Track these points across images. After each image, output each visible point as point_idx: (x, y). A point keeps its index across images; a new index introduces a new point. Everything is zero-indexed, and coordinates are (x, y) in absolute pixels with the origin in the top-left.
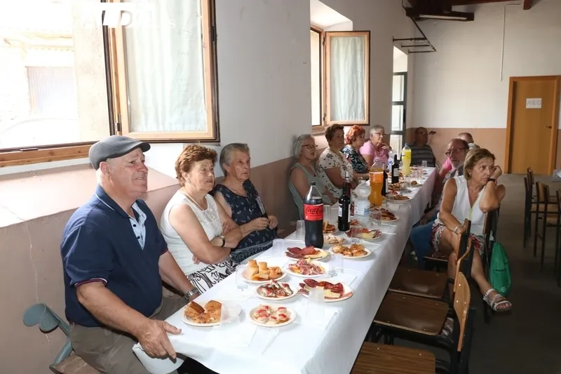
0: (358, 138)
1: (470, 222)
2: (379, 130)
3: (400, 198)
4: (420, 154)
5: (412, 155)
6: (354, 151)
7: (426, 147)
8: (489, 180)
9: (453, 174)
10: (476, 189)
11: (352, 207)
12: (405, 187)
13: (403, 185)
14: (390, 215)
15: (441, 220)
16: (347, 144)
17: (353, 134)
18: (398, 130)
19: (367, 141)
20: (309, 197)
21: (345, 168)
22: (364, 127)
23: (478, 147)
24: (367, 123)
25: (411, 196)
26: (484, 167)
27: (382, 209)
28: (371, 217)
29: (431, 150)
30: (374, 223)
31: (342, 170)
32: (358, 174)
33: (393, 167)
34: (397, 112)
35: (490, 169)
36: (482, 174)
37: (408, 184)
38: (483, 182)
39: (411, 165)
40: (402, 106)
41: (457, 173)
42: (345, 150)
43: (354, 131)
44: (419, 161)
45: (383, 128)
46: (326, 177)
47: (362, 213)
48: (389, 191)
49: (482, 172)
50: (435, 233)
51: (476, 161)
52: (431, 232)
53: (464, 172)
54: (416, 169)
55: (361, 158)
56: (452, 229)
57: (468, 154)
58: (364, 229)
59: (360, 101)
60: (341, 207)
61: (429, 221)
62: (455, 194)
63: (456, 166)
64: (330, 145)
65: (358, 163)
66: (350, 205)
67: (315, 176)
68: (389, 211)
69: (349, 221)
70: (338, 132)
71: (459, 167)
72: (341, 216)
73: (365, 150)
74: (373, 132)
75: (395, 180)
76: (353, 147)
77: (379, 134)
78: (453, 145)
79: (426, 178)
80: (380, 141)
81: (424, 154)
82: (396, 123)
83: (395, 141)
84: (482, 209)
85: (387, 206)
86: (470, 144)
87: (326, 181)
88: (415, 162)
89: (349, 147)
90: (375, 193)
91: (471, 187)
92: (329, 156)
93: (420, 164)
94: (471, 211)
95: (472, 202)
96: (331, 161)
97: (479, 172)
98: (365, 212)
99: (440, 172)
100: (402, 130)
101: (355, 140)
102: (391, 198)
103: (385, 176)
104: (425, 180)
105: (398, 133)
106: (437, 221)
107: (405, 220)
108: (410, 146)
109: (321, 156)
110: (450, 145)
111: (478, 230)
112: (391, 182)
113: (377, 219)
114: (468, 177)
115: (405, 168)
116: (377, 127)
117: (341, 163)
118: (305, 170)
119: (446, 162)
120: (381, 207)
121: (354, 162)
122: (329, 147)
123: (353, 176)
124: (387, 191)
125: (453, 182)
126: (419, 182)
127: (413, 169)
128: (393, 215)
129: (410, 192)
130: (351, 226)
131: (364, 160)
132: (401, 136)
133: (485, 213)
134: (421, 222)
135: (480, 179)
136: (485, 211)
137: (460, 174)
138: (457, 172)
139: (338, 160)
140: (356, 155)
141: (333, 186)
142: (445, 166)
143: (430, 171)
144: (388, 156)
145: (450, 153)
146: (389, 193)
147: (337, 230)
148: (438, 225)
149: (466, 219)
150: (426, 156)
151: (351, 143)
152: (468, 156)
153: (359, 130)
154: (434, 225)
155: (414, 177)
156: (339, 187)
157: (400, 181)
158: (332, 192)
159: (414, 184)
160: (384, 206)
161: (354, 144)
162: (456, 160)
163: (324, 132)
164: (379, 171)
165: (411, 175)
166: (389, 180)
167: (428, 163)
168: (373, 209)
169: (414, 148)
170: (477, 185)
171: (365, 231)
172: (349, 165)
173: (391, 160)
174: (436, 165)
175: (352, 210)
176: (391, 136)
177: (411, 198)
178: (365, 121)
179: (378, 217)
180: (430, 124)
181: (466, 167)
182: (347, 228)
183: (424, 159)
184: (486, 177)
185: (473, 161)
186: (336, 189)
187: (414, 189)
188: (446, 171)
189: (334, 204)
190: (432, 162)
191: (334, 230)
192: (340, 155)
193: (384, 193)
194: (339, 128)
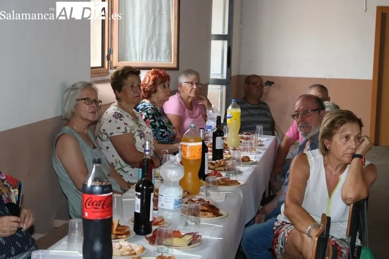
0: (160, 89)
1: (329, 219)
2: (192, 77)
3: (227, 182)
4: (253, 115)
5: (242, 116)
6: (154, 109)
7: (261, 105)
8: (354, 156)
9: (302, 147)
10: (336, 169)
11: (156, 196)
12: (233, 165)
13: (230, 163)
14: (213, 210)
15: (287, 215)
16: (144, 98)
17: (151, 83)
18: (219, 77)
19: (173, 93)
20: (90, 183)
21: (142, 135)
22: (168, 72)
23: (337, 107)
24: (175, 66)
25: (242, 179)
26: (347, 137)
27: (200, 200)
28: (183, 212)
29: (268, 110)
30: (189, 222)
31: (138, 138)
32: (161, 146)
33: (215, 135)
34: (218, 50)
35: (355, 140)
36: (344, 148)
37: (238, 161)
38: (346, 159)
39: (241, 132)
40: (226, 42)
41: (308, 146)
42: (140, 106)
43: (152, 77)
44: (251, 126)
45: (197, 74)
46: (112, 150)
47: (171, 206)
48: (210, 171)
49: (345, 144)
50: (277, 235)
51: (336, 128)
52: (272, 235)
53: (320, 144)
54: (247, 139)
55: (165, 120)
56: (303, 229)
57: (325, 119)
58: (174, 232)
59: (164, 31)
60: (139, 197)
61: (268, 217)
62: (307, 177)
63: (305, 134)
64: (118, 98)
65: (161, 127)
66: (152, 194)
67: (95, 148)
68: (211, 203)
69: (151, 219)
70: (131, 79)
71: (310, 135)
72: (138, 211)
73: (172, 107)
74: (183, 80)
75: (218, 154)
76: (152, 103)
77: (191, 83)
78: (302, 104)
79: (263, 152)
80: (192, 95)
81: (259, 115)
82: (217, 68)
83: (215, 94)
84: (345, 200)
85: (207, 194)
86: (326, 103)
87: (112, 155)
88: (246, 127)
89: (147, 102)
90: (190, 174)
91: (329, 167)
92: (118, 116)
93: (253, 130)
94: (329, 203)
95: (331, 188)
96: (120, 123)
97: (341, 144)
98: (175, 204)
99: (283, 144)
100: (225, 77)
101: (155, 91)
102: (214, 183)
103: (204, 149)
104: (261, 156)
105: (218, 82)
106: (281, 218)
107: (234, 217)
108: (240, 103)
109: (105, 116)
110: (298, 103)
111: (339, 231)
112: (211, 157)
113: (194, 215)
114: (326, 151)
115: (231, 136)
116: (188, 72)
117: (137, 128)
118: (80, 139)
119: (290, 129)
120: (198, 197)
121: (154, 127)
122: (116, 103)
123: (153, 148)
124: (207, 171)
125: (304, 159)
126: (253, 157)
127: (242, 138)
128: (218, 210)
129: (240, 172)
130: (154, 228)
131: (170, 123)
132: (224, 87)
133: (349, 205)
134: (257, 219)
135: (341, 154)
136: (349, 202)
137: (313, 147)
138: (308, 143)
139: (131, 123)
140: (158, 114)
141: (123, 163)
142: (289, 134)
143: (267, 141)
144: (205, 118)
145: (298, 115)
146: (209, 175)
147: (133, 233)
148: (283, 224)
149: (324, 215)
150: (262, 119)
151: (148, 97)
152: (326, 121)
153: (160, 75)
154: (276, 224)
155: (244, 150)
156: (132, 165)
157: (225, 156)
158: (122, 173)
159: (246, 160)
160: (202, 195)
161: (155, 97)
162: (305, 126)
163: (109, 77)
164: (196, 141)
165: (241, 147)
166: (209, 156)
167: (264, 129)
168: (186, 200)
169: (244, 106)
170: (338, 164)
171: (177, 234)
172: (148, 130)
173: (212, 123)
174: (276, 133)
175: (156, 202)
176: (210, 87)
177: (242, 183)
178: (172, 63)
179: (195, 213)
180: (266, 70)
181: (323, 137)
182: (148, 230)
183: (259, 123)
184: (350, 151)
185: (333, 127)
186: (127, 168)
187: (247, 168)
188: (291, 142)
189: (125, 191)
190: (271, 128)
191: (128, 233)
192: (133, 115)
193: (202, 175)
194: (134, 72)
